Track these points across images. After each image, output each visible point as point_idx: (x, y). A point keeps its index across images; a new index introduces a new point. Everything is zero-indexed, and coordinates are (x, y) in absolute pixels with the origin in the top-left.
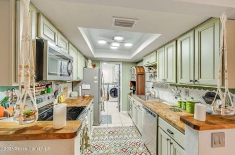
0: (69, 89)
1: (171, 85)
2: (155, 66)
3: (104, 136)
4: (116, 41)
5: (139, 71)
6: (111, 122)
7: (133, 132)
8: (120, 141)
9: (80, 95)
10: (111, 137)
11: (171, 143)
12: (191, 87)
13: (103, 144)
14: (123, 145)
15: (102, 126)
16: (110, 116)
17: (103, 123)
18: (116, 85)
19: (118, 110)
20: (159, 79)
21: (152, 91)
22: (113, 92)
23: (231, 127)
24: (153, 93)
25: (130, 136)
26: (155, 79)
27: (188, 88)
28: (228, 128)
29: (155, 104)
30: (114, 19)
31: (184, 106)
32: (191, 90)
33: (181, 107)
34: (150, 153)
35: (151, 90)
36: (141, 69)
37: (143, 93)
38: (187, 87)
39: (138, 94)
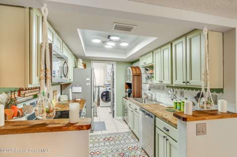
0: (57, 92)
1: (167, 87)
2: (152, 67)
3: (99, 143)
4: (111, 41)
5: (135, 73)
6: (105, 129)
7: (130, 137)
8: (116, 147)
9: (71, 99)
10: (107, 143)
11: (167, 140)
12: (185, 88)
13: (99, 150)
14: (120, 150)
15: (95, 133)
16: (103, 123)
17: (96, 131)
18: (108, 88)
19: (112, 116)
20: (156, 81)
21: (149, 93)
22: (104, 96)
23: (211, 119)
24: (149, 95)
25: (127, 141)
26: (152, 81)
27: (183, 90)
28: (209, 119)
29: (152, 106)
30: (115, 24)
31: (179, 106)
32: (185, 91)
33: (176, 108)
34: (148, 155)
35: (147, 92)
36: (137, 70)
37: (139, 96)
38: (181, 88)
39: (134, 97)
